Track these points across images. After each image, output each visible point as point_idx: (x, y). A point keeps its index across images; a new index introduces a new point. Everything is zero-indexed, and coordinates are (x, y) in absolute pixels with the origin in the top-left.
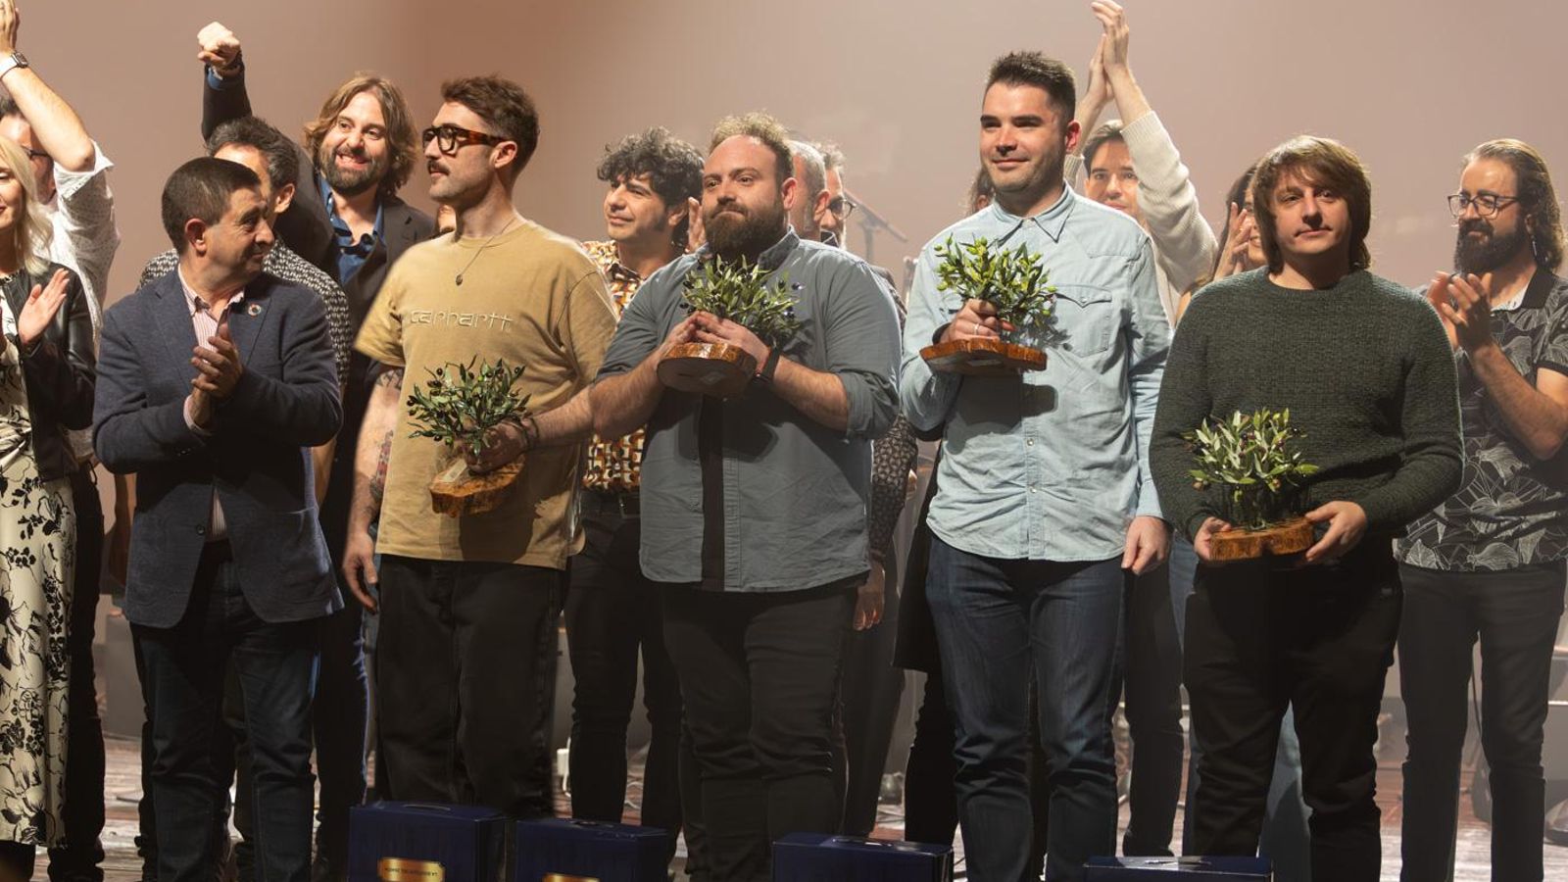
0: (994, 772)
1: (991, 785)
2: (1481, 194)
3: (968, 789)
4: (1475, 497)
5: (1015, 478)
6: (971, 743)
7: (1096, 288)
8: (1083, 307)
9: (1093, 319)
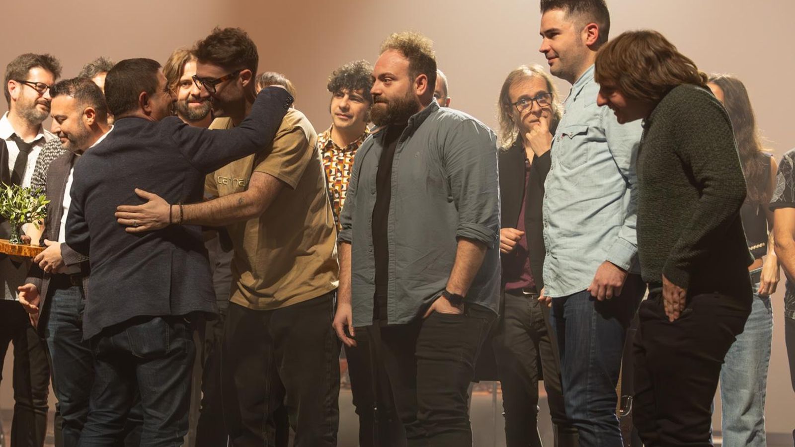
7: (581, 125)
8: (571, 139)
9: (576, 145)
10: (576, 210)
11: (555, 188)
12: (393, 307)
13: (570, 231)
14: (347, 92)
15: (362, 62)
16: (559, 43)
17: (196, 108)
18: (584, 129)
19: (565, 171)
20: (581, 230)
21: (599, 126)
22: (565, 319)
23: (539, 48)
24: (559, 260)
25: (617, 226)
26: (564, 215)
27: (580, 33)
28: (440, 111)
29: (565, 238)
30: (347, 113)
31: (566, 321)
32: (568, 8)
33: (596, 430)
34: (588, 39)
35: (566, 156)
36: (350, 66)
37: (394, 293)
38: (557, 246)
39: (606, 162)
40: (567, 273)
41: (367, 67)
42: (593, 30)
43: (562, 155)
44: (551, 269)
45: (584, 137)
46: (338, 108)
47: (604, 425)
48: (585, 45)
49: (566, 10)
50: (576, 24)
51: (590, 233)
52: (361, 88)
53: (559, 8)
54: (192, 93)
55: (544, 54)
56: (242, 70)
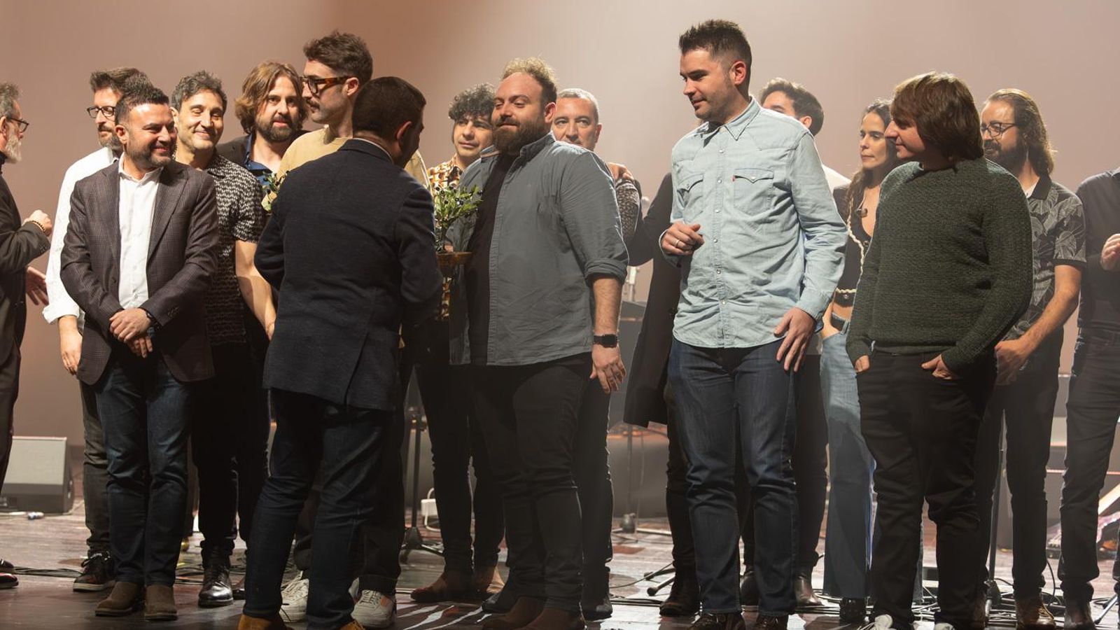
0: (710, 490)
1: (710, 499)
2: (992, 123)
3: (694, 502)
5: (713, 296)
6: (696, 470)
11: (733, 233)
12: (492, 347)
13: (757, 279)
14: (471, 118)
15: (486, 85)
17: (281, 128)
19: (742, 216)
20: (769, 278)
26: (747, 262)
27: (728, 72)
28: (555, 144)
30: (472, 142)
32: (712, 47)
34: (736, 78)
35: (743, 201)
36: (472, 89)
37: (495, 331)
41: (491, 91)
42: (739, 69)
43: (738, 199)
46: (462, 136)
49: (710, 50)
50: (722, 63)
53: (702, 48)
54: (279, 111)
55: (688, 97)
56: (350, 77)
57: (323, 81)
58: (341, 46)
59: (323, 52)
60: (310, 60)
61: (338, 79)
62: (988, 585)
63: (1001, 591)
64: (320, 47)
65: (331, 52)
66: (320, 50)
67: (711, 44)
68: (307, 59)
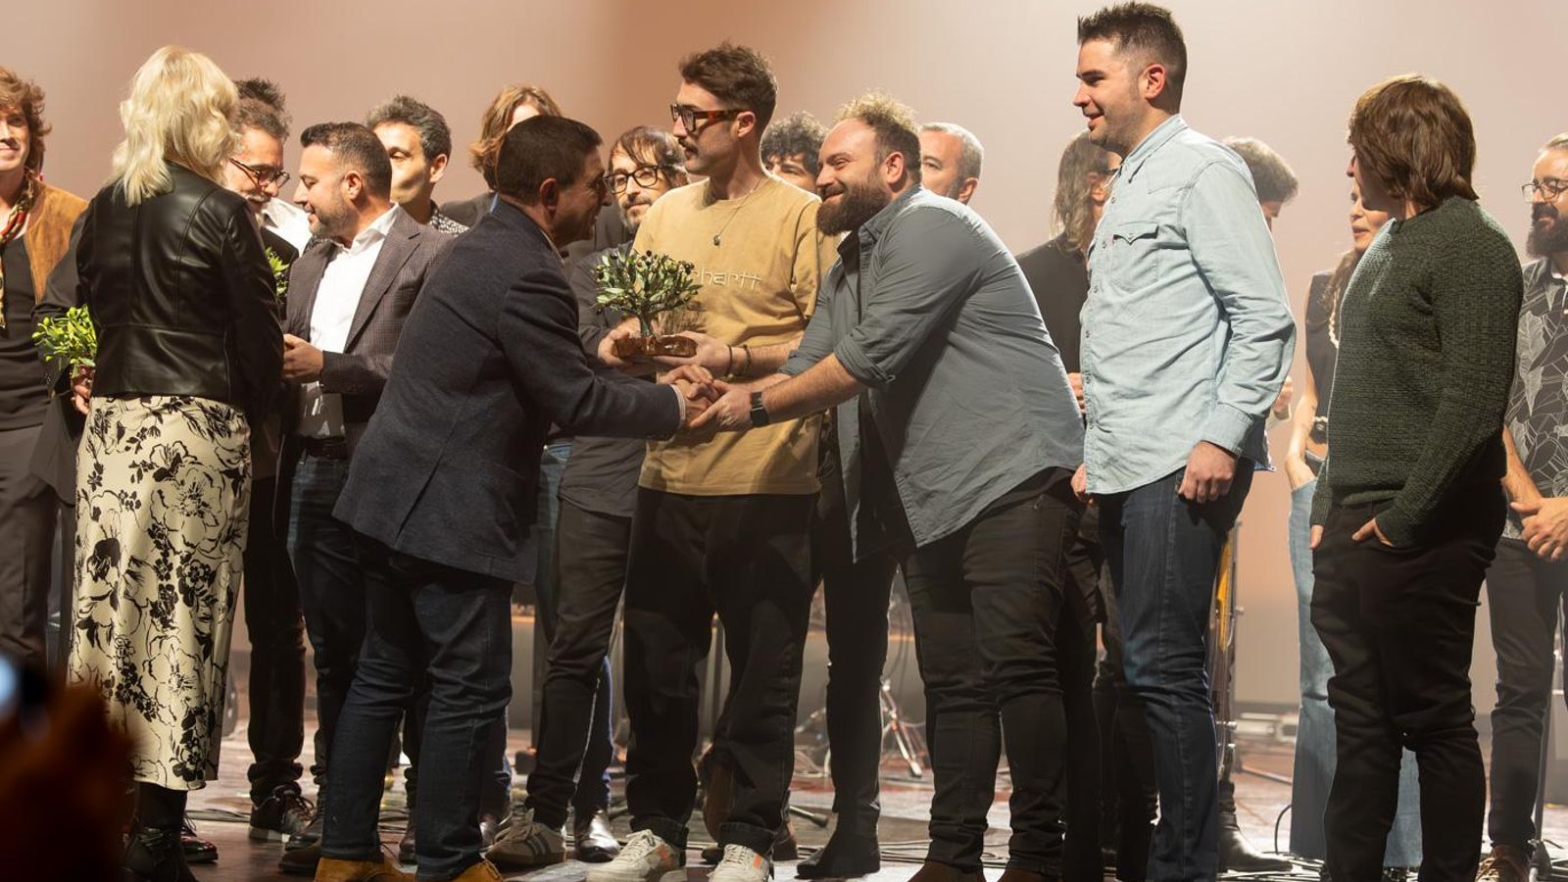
2: (1546, 180)
4: (1556, 469)
7: (1146, 222)
8: (1131, 244)
9: (1140, 254)
10: (1141, 355)
11: (1104, 322)
13: (1132, 389)
14: (776, 160)
16: (1103, 92)
18: (1152, 229)
19: (1119, 295)
20: (1148, 388)
21: (1175, 225)
22: (1124, 528)
23: (1073, 100)
24: (1116, 435)
25: (1205, 379)
26: (1121, 364)
27: (1137, 78)
29: (1125, 400)
31: (1126, 531)
32: (1119, 40)
33: (1174, 701)
34: (1148, 88)
35: (1120, 272)
38: (1111, 413)
39: (1187, 280)
40: (1127, 455)
42: (1157, 75)
43: (1116, 269)
44: (1099, 449)
45: (1151, 242)
47: (1187, 694)
48: (1143, 97)
49: (1115, 43)
50: (1130, 64)
51: (1165, 391)
52: (798, 152)
53: (1104, 39)
55: (1080, 108)
56: (743, 111)
57: (703, 114)
58: (732, 65)
59: (707, 72)
60: (688, 82)
61: (726, 113)
62: (1534, 844)
63: (1551, 856)
64: (703, 64)
65: (718, 73)
66: (702, 68)
67: (1118, 35)
68: (683, 80)
